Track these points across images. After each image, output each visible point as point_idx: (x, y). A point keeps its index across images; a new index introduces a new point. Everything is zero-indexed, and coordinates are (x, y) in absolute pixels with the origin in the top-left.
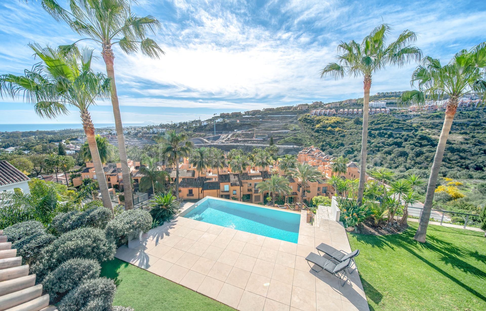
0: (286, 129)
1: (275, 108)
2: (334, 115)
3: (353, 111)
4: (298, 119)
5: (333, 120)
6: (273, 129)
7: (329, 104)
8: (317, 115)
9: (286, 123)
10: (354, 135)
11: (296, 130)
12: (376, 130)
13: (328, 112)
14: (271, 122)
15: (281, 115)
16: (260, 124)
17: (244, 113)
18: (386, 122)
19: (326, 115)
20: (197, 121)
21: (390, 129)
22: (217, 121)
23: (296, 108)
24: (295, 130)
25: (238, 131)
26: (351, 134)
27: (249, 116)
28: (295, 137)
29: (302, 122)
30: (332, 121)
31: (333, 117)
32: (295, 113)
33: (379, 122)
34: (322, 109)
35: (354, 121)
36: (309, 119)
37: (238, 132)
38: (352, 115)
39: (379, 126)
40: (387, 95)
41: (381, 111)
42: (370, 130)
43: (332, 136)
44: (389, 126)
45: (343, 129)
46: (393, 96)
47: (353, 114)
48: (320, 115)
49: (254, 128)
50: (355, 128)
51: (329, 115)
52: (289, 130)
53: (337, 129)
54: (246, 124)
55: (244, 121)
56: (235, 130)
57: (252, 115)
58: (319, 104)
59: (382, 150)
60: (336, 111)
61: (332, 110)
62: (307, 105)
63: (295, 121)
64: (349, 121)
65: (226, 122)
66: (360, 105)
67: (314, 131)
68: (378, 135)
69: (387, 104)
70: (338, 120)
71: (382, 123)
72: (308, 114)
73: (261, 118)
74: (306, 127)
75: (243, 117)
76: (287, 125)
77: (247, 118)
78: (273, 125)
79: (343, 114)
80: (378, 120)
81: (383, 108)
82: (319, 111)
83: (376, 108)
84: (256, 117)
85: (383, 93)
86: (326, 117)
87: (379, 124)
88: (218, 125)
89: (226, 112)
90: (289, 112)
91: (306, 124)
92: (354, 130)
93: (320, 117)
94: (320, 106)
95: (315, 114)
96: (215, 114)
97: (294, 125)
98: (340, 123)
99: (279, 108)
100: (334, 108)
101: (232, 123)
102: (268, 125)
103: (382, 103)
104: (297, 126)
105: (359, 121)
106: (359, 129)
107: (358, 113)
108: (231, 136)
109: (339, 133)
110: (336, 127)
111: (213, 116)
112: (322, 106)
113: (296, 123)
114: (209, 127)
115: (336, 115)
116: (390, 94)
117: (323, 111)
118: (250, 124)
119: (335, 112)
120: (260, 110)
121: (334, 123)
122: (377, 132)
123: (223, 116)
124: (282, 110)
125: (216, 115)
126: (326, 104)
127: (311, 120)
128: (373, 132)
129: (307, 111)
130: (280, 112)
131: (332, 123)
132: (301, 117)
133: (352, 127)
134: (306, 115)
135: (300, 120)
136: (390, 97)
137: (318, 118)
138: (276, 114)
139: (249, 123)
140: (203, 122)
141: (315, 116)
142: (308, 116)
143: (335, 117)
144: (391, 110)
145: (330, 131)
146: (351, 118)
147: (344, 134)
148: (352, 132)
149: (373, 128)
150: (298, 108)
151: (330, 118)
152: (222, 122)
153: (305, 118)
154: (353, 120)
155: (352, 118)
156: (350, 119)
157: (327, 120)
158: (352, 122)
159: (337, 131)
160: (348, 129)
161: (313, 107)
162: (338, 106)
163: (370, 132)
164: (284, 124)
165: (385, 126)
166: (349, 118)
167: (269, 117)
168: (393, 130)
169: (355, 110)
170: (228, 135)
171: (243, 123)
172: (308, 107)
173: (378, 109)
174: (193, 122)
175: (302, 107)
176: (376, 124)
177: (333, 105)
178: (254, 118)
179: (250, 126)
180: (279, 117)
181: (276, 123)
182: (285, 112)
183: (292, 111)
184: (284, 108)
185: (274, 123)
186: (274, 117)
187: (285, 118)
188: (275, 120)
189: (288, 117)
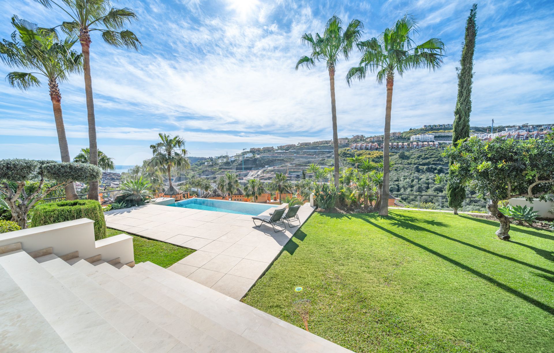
0: (323, 164)
1: (311, 142)
2: (377, 149)
3: (398, 145)
5: (375, 154)
6: (308, 164)
7: (371, 137)
8: (358, 150)
9: (323, 157)
10: (399, 170)
12: (424, 164)
13: (370, 146)
14: (307, 157)
15: (318, 149)
16: (294, 159)
17: (277, 148)
18: (434, 156)
19: (367, 149)
20: (224, 157)
21: (440, 164)
22: (245, 156)
25: (269, 167)
26: (396, 170)
27: (282, 151)
29: (341, 156)
30: (375, 156)
31: (375, 152)
33: (426, 156)
34: (363, 142)
35: (399, 156)
36: (348, 154)
37: (269, 168)
38: (396, 149)
39: (427, 161)
40: (434, 128)
41: (429, 144)
42: (416, 165)
44: (438, 160)
46: (441, 129)
47: (398, 147)
48: (361, 149)
49: (287, 164)
50: (401, 164)
51: (371, 149)
52: (327, 165)
54: (278, 160)
55: (277, 157)
56: (266, 166)
57: (286, 150)
58: (360, 138)
59: (432, 187)
60: (379, 145)
61: (374, 144)
62: (346, 139)
64: (393, 155)
65: (255, 157)
66: (406, 138)
68: (426, 170)
69: (435, 137)
70: (381, 155)
71: (431, 158)
72: (348, 148)
73: (295, 153)
74: (345, 162)
75: (276, 151)
76: (324, 160)
77: (279, 152)
78: (309, 160)
80: (425, 155)
81: (431, 141)
82: (359, 145)
83: (423, 142)
84: (290, 152)
85: (430, 126)
86: (368, 152)
87: (427, 158)
88: (246, 161)
89: (256, 147)
90: (327, 147)
91: (346, 159)
92: (400, 165)
93: (361, 152)
94: (361, 140)
95: (355, 148)
96: (244, 149)
98: (383, 157)
99: (316, 142)
100: (376, 141)
101: (262, 158)
102: (303, 160)
103: (430, 136)
105: (405, 156)
106: (405, 164)
107: (403, 147)
108: (261, 173)
111: (242, 151)
112: (364, 140)
114: (236, 162)
115: (379, 149)
116: (438, 127)
117: (364, 145)
118: (283, 160)
119: (377, 146)
120: (295, 145)
121: (377, 157)
122: (425, 167)
123: (253, 151)
124: (319, 144)
125: (245, 151)
126: (368, 138)
127: (351, 155)
128: (420, 167)
129: (347, 145)
130: (317, 146)
131: (375, 158)
132: (339, 151)
133: (397, 162)
134: (345, 150)
135: (339, 155)
136: (438, 129)
137: (358, 152)
138: (312, 148)
139: (282, 158)
140: (231, 157)
141: (355, 150)
142: (348, 150)
143: (377, 151)
144: (440, 144)
146: (396, 152)
148: (397, 168)
149: (421, 163)
151: (371, 152)
152: (252, 158)
153: (344, 153)
154: (398, 154)
155: (397, 153)
156: (395, 153)
157: (369, 154)
158: (397, 156)
161: (354, 141)
162: (381, 139)
163: (417, 167)
164: (321, 159)
165: (434, 161)
166: (394, 152)
167: (304, 152)
168: (443, 165)
169: (400, 144)
170: (258, 171)
171: (275, 158)
172: (348, 141)
173: (425, 143)
174: (219, 158)
175: (341, 141)
176: (423, 159)
177: (375, 139)
178: (287, 153)
179: (282, 161)
180: (315, 153)
181: (312, 158)
182: (322, 146)
183: (330, 145)
184: (322, 143)
185: (309, 158)
186: (310, 152)
187: (323, 153)
188: (310, 155)
189: (326, 152)
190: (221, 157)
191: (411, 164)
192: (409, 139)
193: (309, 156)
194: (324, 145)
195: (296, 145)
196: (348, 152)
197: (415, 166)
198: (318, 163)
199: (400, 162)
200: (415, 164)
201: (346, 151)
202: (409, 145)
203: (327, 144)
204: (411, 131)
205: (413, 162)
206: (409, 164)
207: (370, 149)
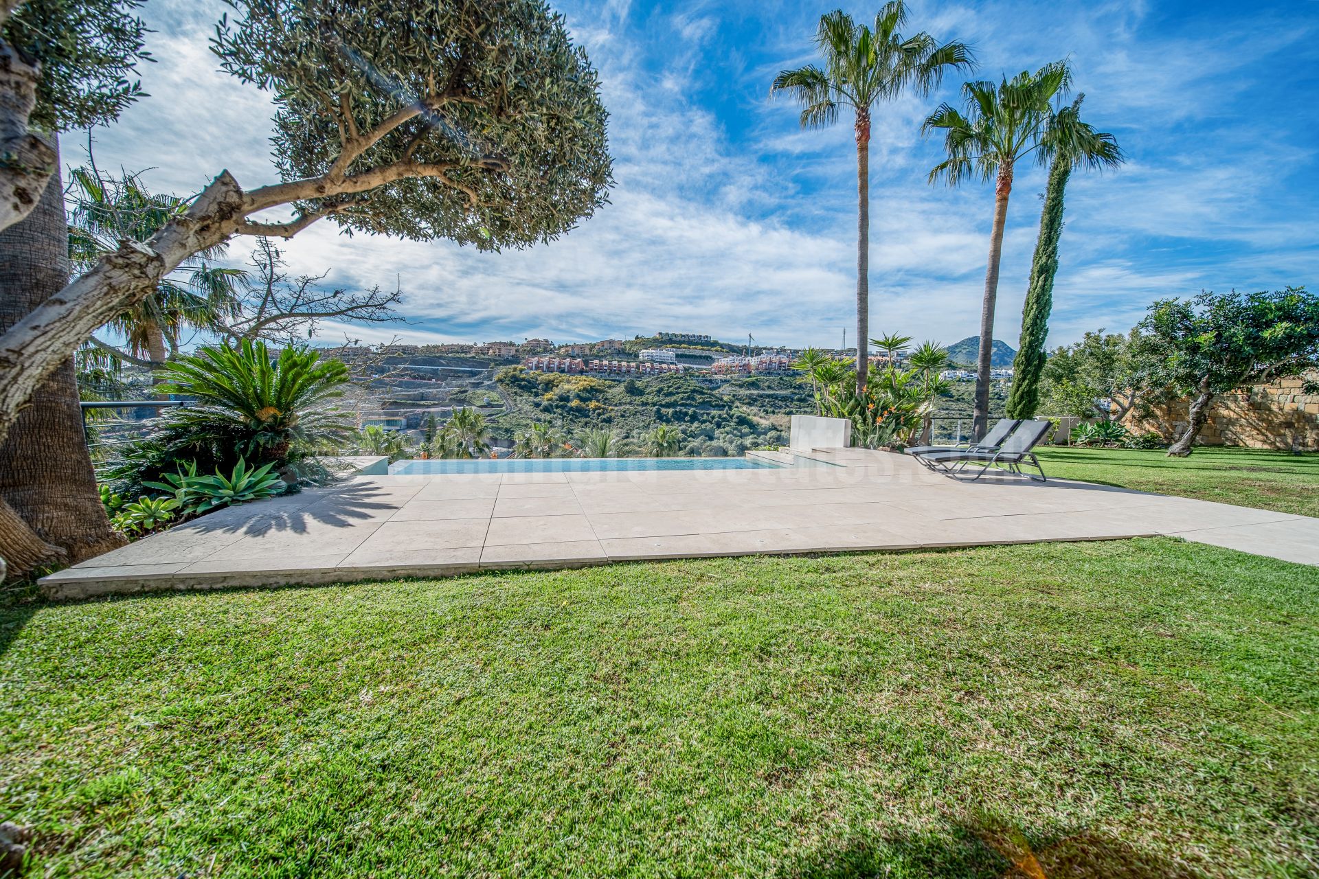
0: (461, 402)
2: (582, 372)
3: (620, 366)
4: (495, 378)
5: (581, 383)
6: (423, 402)
7: (566, 346)
8: (543, 371)
9: (461, 386)
11: (492, 406)
12: (668, 405)
13: (567, 364)
14: (413, 383)
15: (443, 365)
16: (371, 389)
18: (682, 390)
19: (563, 371)
21: (691, 405)
23: (483, 351)
24: (489, 405)
26: (622, 416)
28: (494, 425)
29: (508, 384)
30: (580, 386)
31: (580, 377)
32: (484, 364)
33: (671, 389)
34: (552, 356)
35: (626, 387)
36: (523, 380)
38: (618, 374)
39: (673, 399)
40: (674, 339)
41: (670, 370)
42: (657, 407)
43: (583, 420)
44: (689, 398)
45: (605, 404)
46: (684, 342)
47: (619, 372)
48: (550, 370)
50: (630, 403)
51: (571, 371)
52: (474, 405)
53: (593, 404)
58: (542, 346)
59: (685, 447)
60: (586, 363)
61: (576, 361)
62: (512, 344)
63: (487, 383)
64: (614, 387)
66: (631, 355)
67: (541, 408)
68: (673, 416)
69: (677, 356)
70: (593, 384)
71: (678, 393)
72: (520, 367)
74: (519, 398)
76: (466, 391)
78: (421, 391)
79: (600, 370)
80: (669, 387)
81: (672, 363)
82: (545, 360)
83: (661, 363)
85: (667, 334)
86: (565, 376)
87: (671, 394)
90: (465, 359)
91: (519, 391)
92: (628, 406)
93: (551, 376)
94: (545, 350)
95: (537, 368)
97: (484, 391)
98: (597, 390)
99: (434, 347)
100: (578, 356)
102: (402, 391)
103: (668, 353)
104: (494, 395)
105: (635, 388)
106: (637, 405)
107: (629, 371)
109: (599, 415)
110: (590, 400)
112: (552, 351)
113: (490, 388)
115: (587, 371)
116: (680, 338)
117: (556, 361)
119: (582, 366)
121: (585, 390)
122: (671, 410)
124: (442, 352)
126: (560, 347)
127: (529, 382)
128: (663, 410)
129: (515, 360)
130: (440, 358)
131: (580, 390)
132: (500, 372)
133: (623, 401)
134: (515, 369)
135: (500, 381)
136: (680, 343)
137: (545, 377)
138: (425, 362)
141: (537, 372)
142: (521, 371)
143: (584, 377)
144: (685, 369)
145: (578, 410)
146: (618, 381)
147: (608, 415)
148: (624, 412)
149: (663, 403)
150: (491, 351)
151: (573, 379)
153: (514, 377)
154: (622, 385)
155: (620, 382)
156: (617, 383)
157: (568, 382)
158: (622, 388)
159: (594, 410)
160: (616, 405)
161: (529, 352)
162: (587, 352)
163: (658, 411)
164: (457, 389)
165: (682, 399)
166: (614, 380)
167: (402, 369)
168: (695, 406)
169: (624, 364)
172: (517, 351)
173: (664, 366)
175: (500, 349)
176: (667, 395)
177: (577, 351)
180: (435, 372)
181: (429, 386)
182: (453, 358)
183: (474, 357)
184: (450, 349)
185: (420, 386)
186: (419, 370)
187: (457, 375)
188: (422, 378)
189: (464, 372)
191: (647, 404)
192: (637, 356)
193: (418, 381)
194: (458, 355)
195: (373, 349)
196: (523, 376)
197: (655, 409)
198: (450, 399)
199: (628, 401)
200: (654, 405)
201: (517, 373)
202: (638, 367)
203: (466, 353)
204: (639, 341)
205: (650, 401)
206: (645, 404)
207: (569, 372)
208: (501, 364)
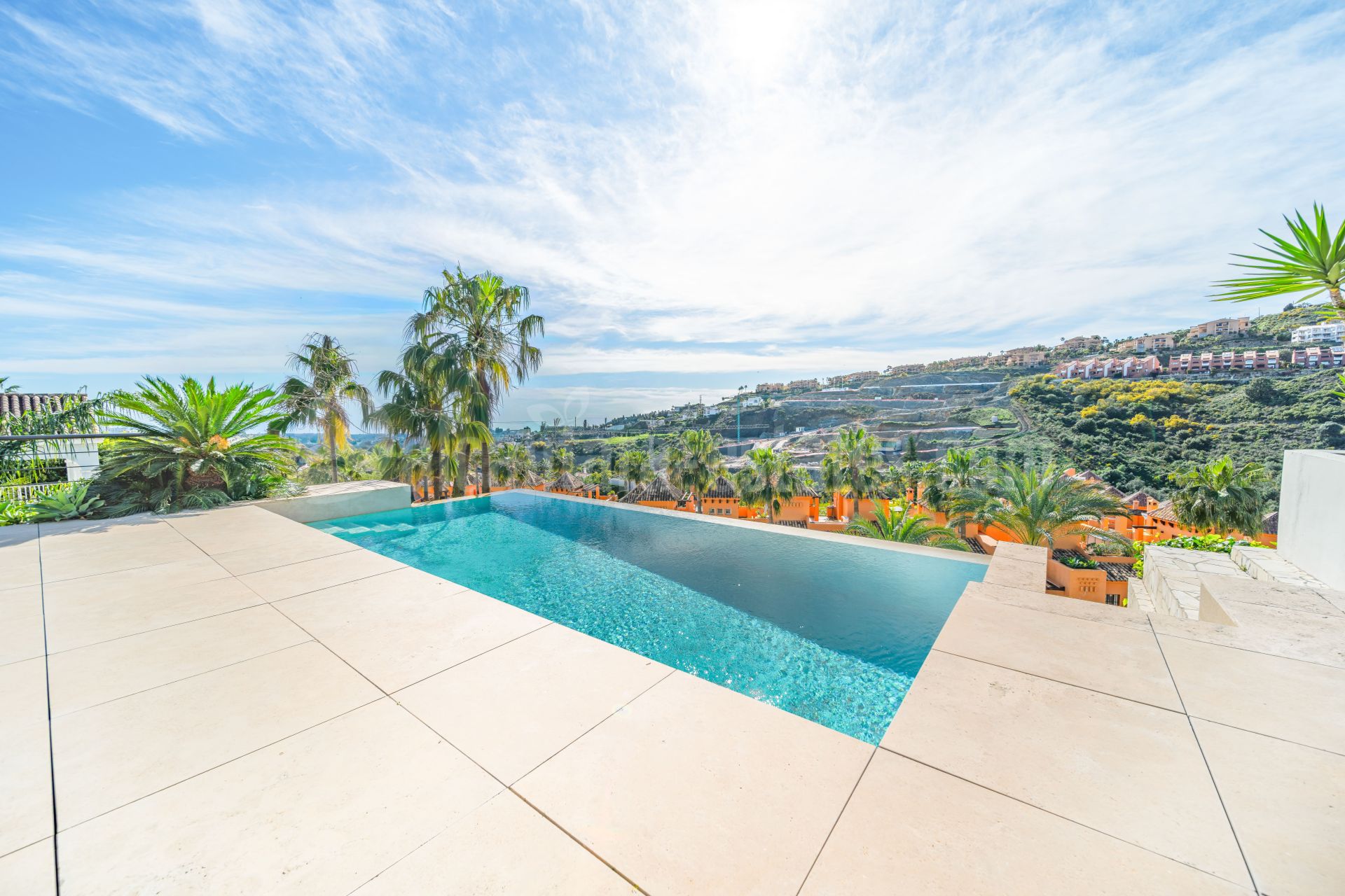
0: (964, 422)
1: (926, 364)
2: (1154, 375)
3: (1239, 359)
4: (1010, 392)
5: (1151, 390)
6: (919, 423)
7: (1130, 339)
8: (1084, 378)
9: (965, 403)
10: (1252, 441)
11: (1002, 426)
13: (1127, 365)
14: (914, 403)
15: (949, 382)
16: (874, 411)
17: (826, 383)
19: (1119, 376)
20: (692, 407)
22: (745, 403)
23: (999, 361)
24: (998, 425)
25: (806, 430)
26: (1236, 439)
27: (843, 390)
28: (1001, 449)
29: (1026, 399)
30: (1148, 395)
31: (1148, 383)
32: (997, 377)
34: (1102, 356)
35: (1249, 392)
36: (1050, 391)
37: (805, 434)
38: (1233, 372)
42: (1330, 423)
43: (1151, 444)
45: (1199, 420)
47: (1239, 368)
48: (1095, 375)
49: (855, 423)
50: (1259, 418)
51: (1134, 374)
52: (978, 425)
53: (1173, 421)
54: (832, 412)
55: (827, 404)
56: (798, 429)
57: (852, 386)
58: (1088, 345)
60: (1164, 361)
61: (1145, 360)
62: (1040, 349)
63: (998, 398)
64: (1222, 393)
65: (770, 406)
66: (1271, 337)
67: (1075, 427)
70: (1174, 391)
72: (1048, 375)
73: (878, 393)
74: (1040, 415)
75: (824, 391)
76: (969, 410)
77: (833, 393)
78: (920, 411)
79: (1195, 370)
82: (1089, 363)
84: (863, 390)
86: (1120, 383)
88: (747, 416)
89: (772, 382)
90: (976, 373)
91: (1041, 406)
92: (1252, 423)
93: (1096, 384)
94: (1093, 350)
95: (1074, 375)
96: (741, 388)
97: (993, 409)
98: (1182, 400)
99: (941, 364)
100: (1151, 351)
101: (788, 409)
102: (901, 412)
104: (1005, 413)
105: (1275, 393)
106: (1276, 421)
107: (1262, 366)
108: (784, 446)
109: (1184, 437)
110: (1168, 415)
111: (736, 392)
112: (1103, 350)
113: (1002, 404)
114: (723, 419)
115: (1165, 373)
117: (1108, 364)
118: (843, 411)
119: (1156, 366)
120: (876, 373)
121: (1158, 400)
123: (763, 392)
124: (949, 367)
125: (743, 391)
126: (1118, 343)
127: (1058, 394)
129: (1044, 367)
130: (945, 374)
131: (1148, 401)
132: (1018, 384)
133: (1242, 414)
134: (1039, 380)
135: (1016, 395)
137: (1086, 386)
138: (929, 381)
139: (841, 408)
140: (709, 408)
141: (1073, 380)
142: (1048, 381)
143: (1158, 382)
145: (1141, 429)
146: (1231, 383)
147: (1204, 437)
148: (1242, 432)
150: (1010, 360)
151: (1136, 385)
152: (760, 408)
153: (1036, 389)
154: (1243, 388)
155: (1237, 384)
156: (1229, 386)
157: (1127, 390)
158: (1241, 393)
159: (1174, 430)
160: (1223, 422)
161: (1065, 355)
162: (1170, 343)
164: (959, 408)
166: (1224, 383)
167: (904, 390)
169: (1251, 354)
170: (776, 443)
171: (822, 408)
172: (1047, 356)
174: (682, 410)
175: (1022, 357)
177: (1147, 344)
178: (856, 393)
179: (841, 416)
180: (939, 390)
181: (930, 406)
182: (961, 373)
183: (986, 370)
184: (958, 364)
185: (921, 406)
186: (922, 389)
187: (963, 392)
188: (924, 397)
189: (972, 387)
190: (686, 407)
191: (1303, 418)
192: (1285, 338)
193: (920, 401)
194: (967, 370)
195: (882, 373)
196: (1048, 387)
197: (1322, 426)
198: (950, 419)
199: (1255, 412)
200: (1321, 419)
201: (1042, 384)
202: (1286, 357)
203: (977, 365)
204: (1293, 312)
205: (1309, 413)
206: (1291, 418)
207: (1129, 376)
208: (1017, 376)
